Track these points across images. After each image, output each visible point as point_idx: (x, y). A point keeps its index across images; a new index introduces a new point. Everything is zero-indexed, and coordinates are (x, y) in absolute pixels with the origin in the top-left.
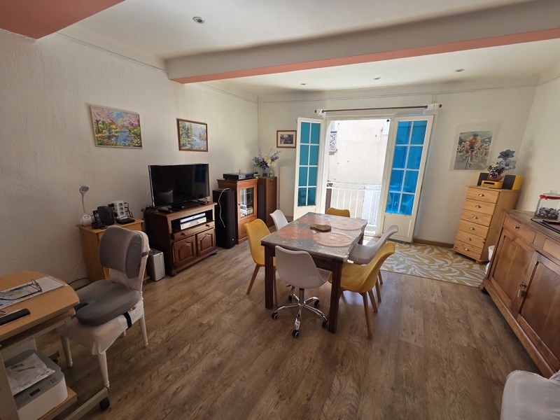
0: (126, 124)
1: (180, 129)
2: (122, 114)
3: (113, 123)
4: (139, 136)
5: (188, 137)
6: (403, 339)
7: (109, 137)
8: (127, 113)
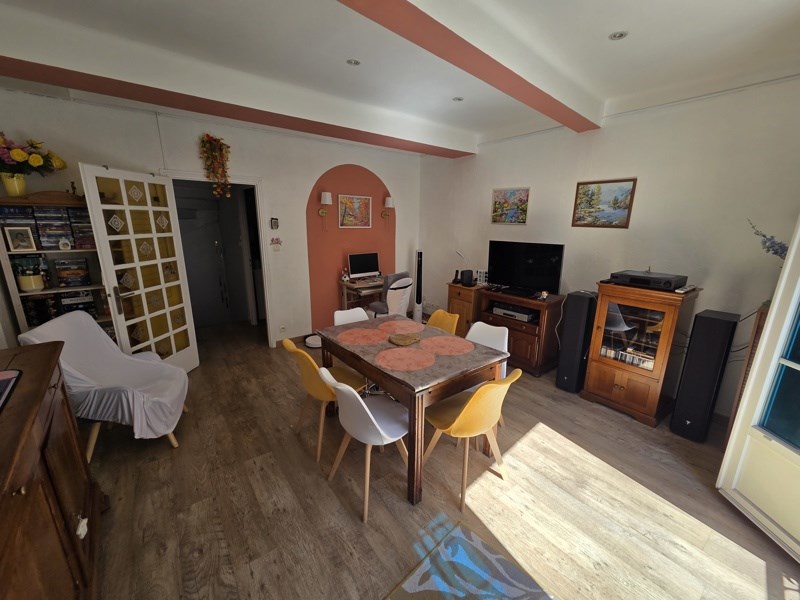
0: (516, 201)
1: (580, 196)
2: (514, 192)
3: (506, 202)
4: (524, 211)
5: (591, 206)
6: (268, 454)
7: (501, 215)
8: (518, 191)
